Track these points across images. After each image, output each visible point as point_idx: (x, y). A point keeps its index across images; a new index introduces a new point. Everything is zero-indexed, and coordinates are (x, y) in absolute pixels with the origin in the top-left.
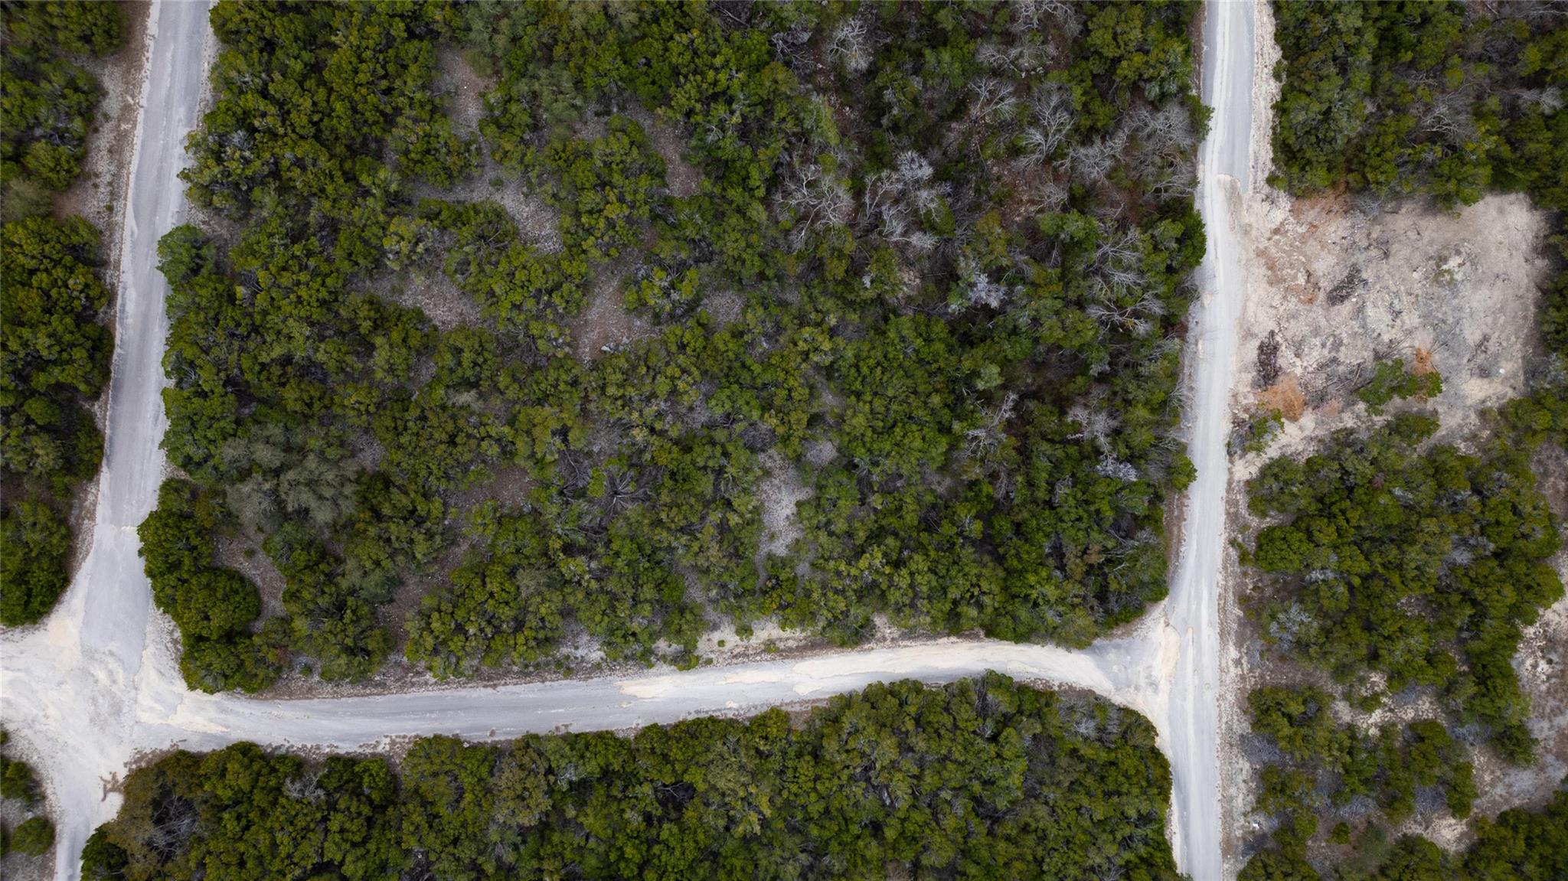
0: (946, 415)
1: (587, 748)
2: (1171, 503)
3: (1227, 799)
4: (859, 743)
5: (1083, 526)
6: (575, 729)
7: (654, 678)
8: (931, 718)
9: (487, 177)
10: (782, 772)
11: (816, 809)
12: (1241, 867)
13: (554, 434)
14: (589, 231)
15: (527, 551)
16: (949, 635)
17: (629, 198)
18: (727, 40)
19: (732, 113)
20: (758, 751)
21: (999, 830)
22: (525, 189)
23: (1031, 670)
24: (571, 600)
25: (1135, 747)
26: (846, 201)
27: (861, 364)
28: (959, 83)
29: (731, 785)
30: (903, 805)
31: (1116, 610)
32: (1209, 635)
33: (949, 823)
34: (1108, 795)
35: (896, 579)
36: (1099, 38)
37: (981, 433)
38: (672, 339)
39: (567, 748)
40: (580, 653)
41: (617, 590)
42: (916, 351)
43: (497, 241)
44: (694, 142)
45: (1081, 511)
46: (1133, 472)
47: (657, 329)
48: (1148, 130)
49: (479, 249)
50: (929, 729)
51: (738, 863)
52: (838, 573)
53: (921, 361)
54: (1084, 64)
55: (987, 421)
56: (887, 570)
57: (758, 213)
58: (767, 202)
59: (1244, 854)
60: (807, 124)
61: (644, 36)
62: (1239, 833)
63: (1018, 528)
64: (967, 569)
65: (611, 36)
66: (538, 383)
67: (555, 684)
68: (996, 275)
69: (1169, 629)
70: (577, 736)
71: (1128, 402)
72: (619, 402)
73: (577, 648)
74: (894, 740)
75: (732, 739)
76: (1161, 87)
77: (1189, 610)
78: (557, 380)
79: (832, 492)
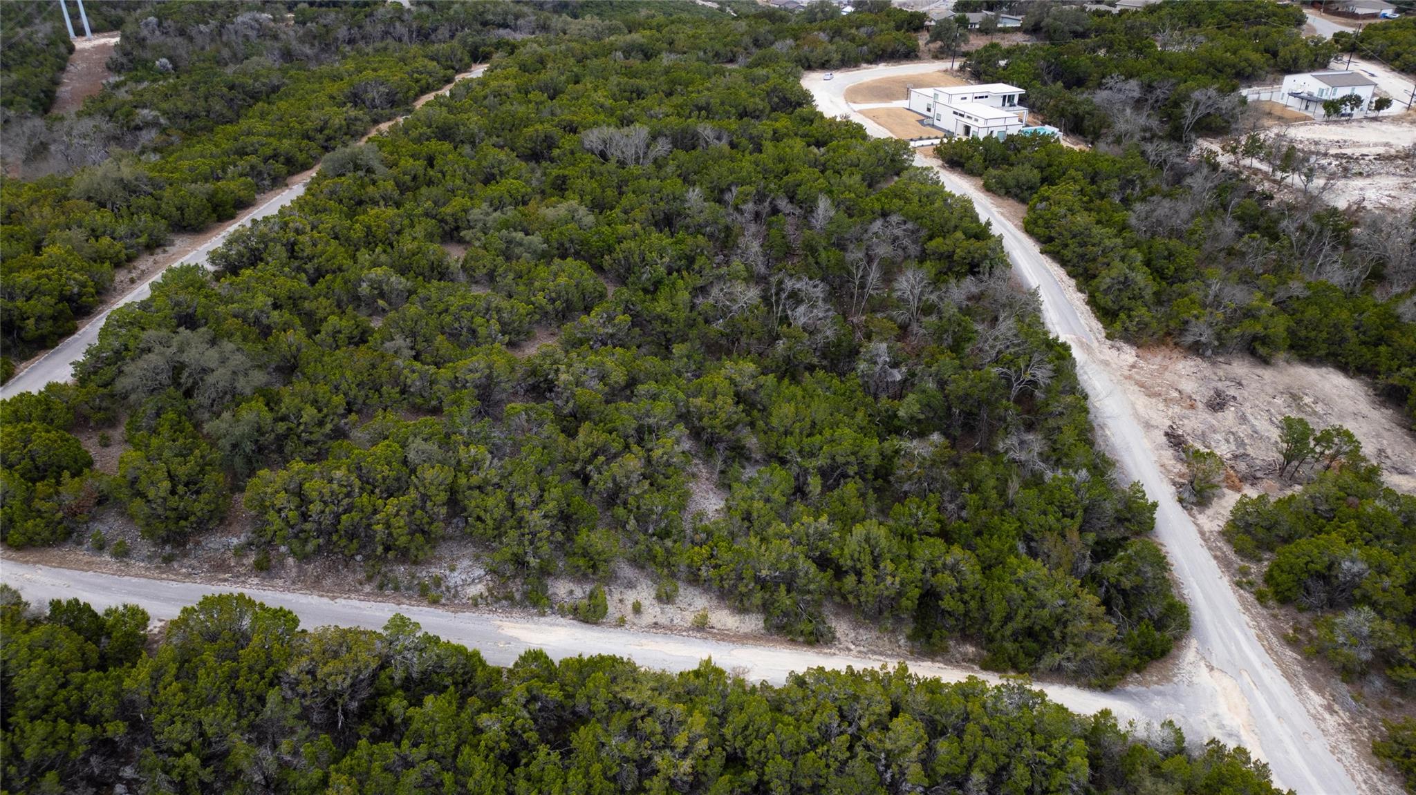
7: (544, 627)
32: (1273, 678)
40: (455, 579)
67: (415, 608)
69: (1216, 673)
73: (453, 570)
77: (1230, 652)
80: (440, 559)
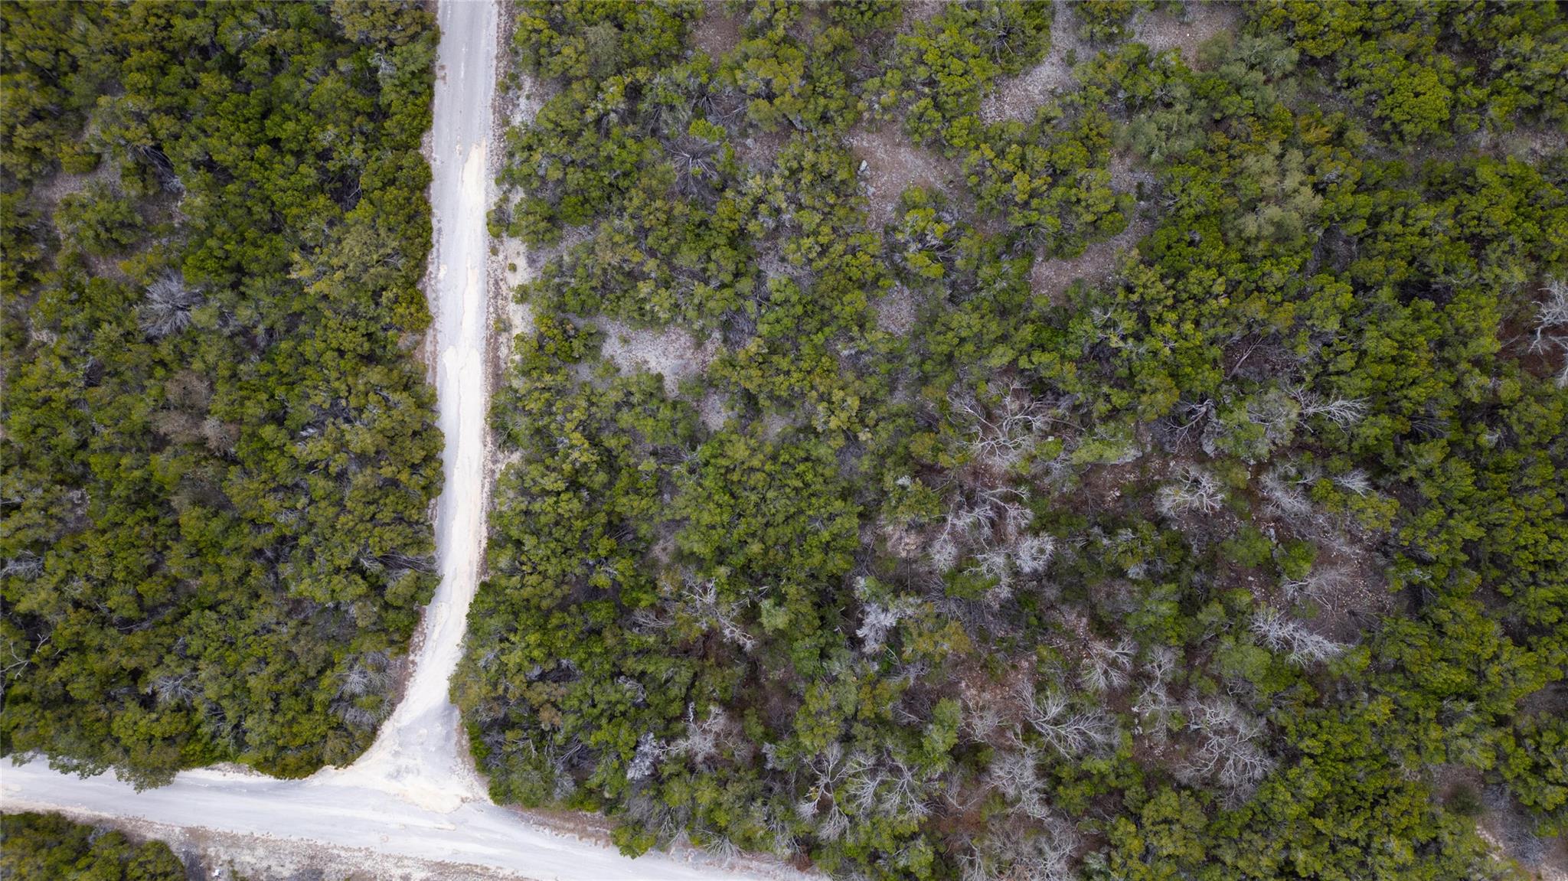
0: (739, 560)
1: (413, 92)
2: (602, 824)
3: (252, 843)
4: (374, 411)
5: (585, 707)
6: (439, 86)
7: (484, 184)
8: (391, 498)
9: (1079, 49)
10: (354, 313)
11: (309, 349)
12: (174, 848)
13: (768, 83)
14: (1001, 154)
15: (637, 39)
16: (490, 539)
17: (1035, 202)
18: (1213, 342)
19: (1124, 338)
20: (384, 289)
21: (257, 565)
22: (1060, 90)
23: (437, 630)
24: (575, 86)
25: (324, 737)
26: (1001, 463)
27: (809, 464)
28: (1131, 624)
29: (346, 251)
30: (298, 449)
31: (487, 739)
33: (271, 503)
34: (276, 700)
35: (554, 475)
36: (1168, 801)
37: (710, 599)
38: (864, 238)
39: (413, 68)
40: (523, 101)
41: (582, 141)
42: (816, 532)
43: (1001, 51)
44: (1094, 293)
45: (601, 706)
46: (638, 776)
47: (881, 230)
48: (1046, 848)
49: (994, 25)
50: (378, 493)
51: (261, 253)
52: (571, 409)
53: (803, 536)
54: (1136, 779)
55: (724, 608)
56: (567, 467)
57: (1000, 357)
58: (1012, 368)
59: (187, 854)
60: (1100, 429)
61: (1227, 244)
62: (211, 851)
63: (596, 632)
64: (554, 561)
65: (1230, 202)
66: (829, 74)
67: (493, 71)
68: (895, 636)
69: (458, 801)
70: (430, 87)
71: (723, 783)
72: (795, 165)
73: (528, 97)
74: (371, 450)
75: (401, 262)
76: (1099, 872)
77: (476, 829)
78: (831, 97)
79: (665, 413)
80: (541, 85)
